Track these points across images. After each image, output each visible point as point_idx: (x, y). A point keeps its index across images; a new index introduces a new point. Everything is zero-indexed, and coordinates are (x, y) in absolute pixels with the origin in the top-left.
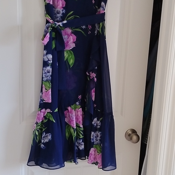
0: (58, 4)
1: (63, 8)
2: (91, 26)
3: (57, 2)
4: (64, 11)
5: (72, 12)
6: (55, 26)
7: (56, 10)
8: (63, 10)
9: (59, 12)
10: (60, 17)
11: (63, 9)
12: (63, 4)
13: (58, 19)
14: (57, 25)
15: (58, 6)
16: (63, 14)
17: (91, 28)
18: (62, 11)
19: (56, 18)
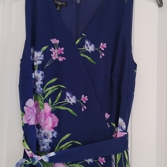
0: (46, 122)
1: (53, 128)
2: (104, 159)
3: (45, 119)
4: (55, 134)
5: (68, 136)
6: (33, 162)
7: (43, 132)
8: (53, 133)
9: (47, 135)
10: (48, 144)
11: (53, 130)
12: (55, 123)
13: (45, 147)
14: (36, 162)
15: (45, 125)
16: (53, 138)
17: (104, 162)
18: (51, 134)
19: (42, 145)
